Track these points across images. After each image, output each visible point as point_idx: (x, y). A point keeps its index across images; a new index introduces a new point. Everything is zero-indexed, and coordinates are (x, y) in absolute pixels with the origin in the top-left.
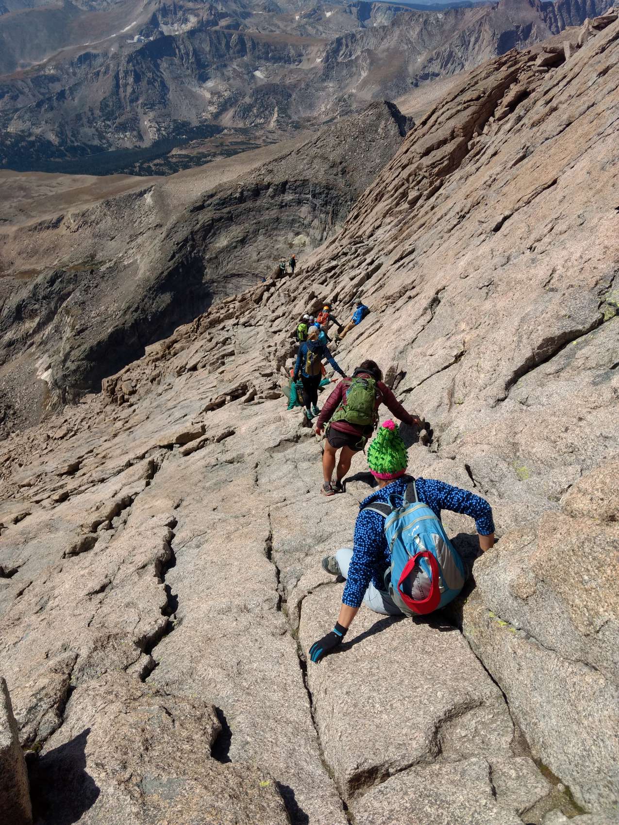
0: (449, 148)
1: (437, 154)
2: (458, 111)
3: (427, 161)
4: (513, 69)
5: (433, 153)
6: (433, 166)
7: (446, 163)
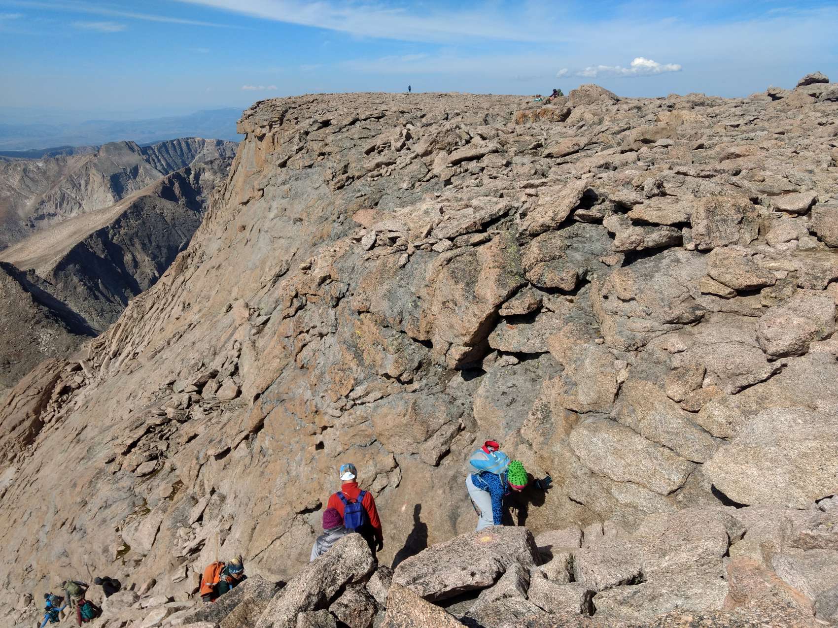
0: (27, 424)
1: (20, 429)
2: (28, 401)
3: (14, 434)
4: (56, 372)
5: (17, 429)
6: (19, 436)
7: (27, 433)
